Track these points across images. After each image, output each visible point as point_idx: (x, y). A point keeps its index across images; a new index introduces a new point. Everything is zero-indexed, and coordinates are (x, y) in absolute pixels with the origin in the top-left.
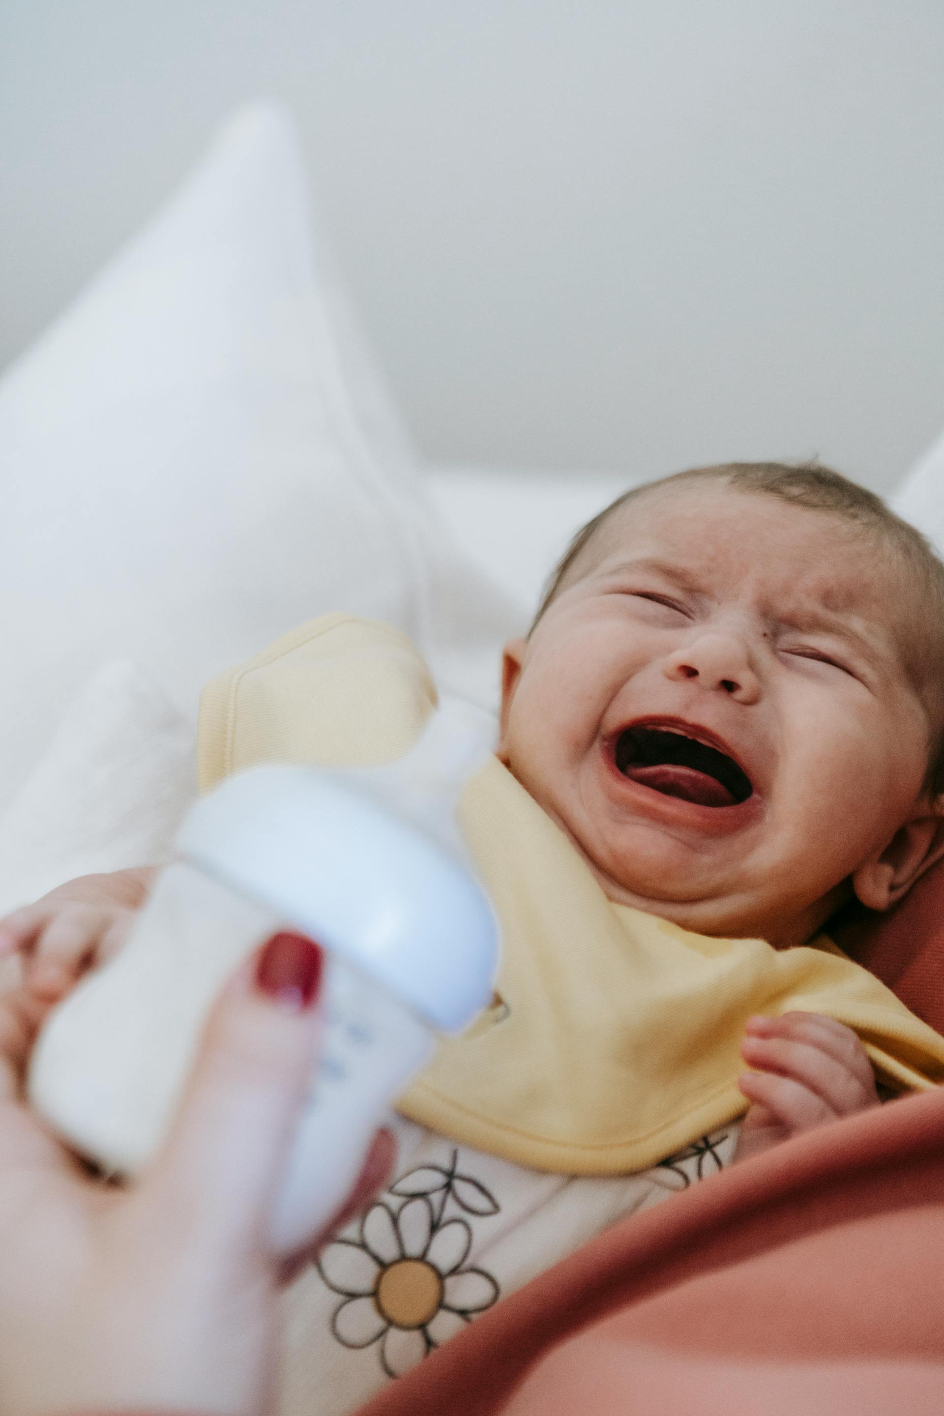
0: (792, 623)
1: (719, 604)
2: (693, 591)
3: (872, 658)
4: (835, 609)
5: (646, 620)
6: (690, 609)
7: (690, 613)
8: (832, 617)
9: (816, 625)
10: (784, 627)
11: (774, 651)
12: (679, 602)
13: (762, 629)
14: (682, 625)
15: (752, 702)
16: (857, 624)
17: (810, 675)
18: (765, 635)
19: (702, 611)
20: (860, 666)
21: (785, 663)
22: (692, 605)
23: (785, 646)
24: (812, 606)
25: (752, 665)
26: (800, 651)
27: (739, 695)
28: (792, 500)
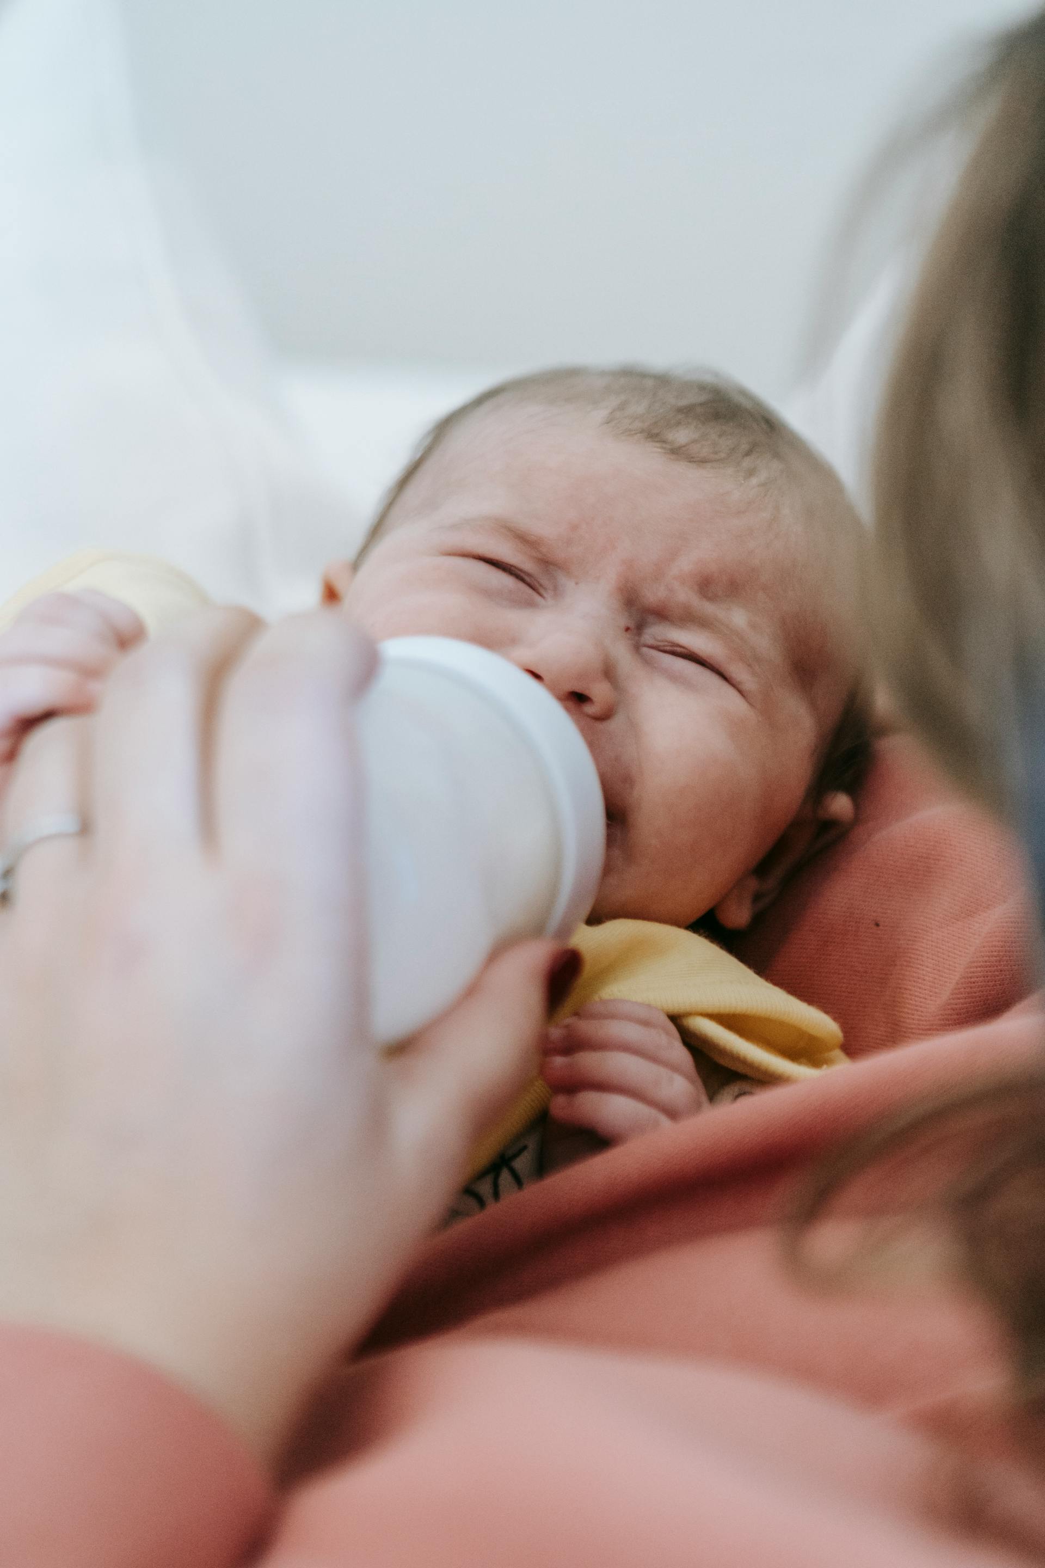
0: (661, 614)
1: (577, 584)
2: (547, 563)
3: (752, 660)
4: (712, 598)
5: (488, 594)
6: (541, 585)
7: (542, 591)
8: (708, 608)
9: (688, 618)
10: (651, 619)
11: (637, 648)
12: (529, 575)
13: (623, 621)
14: (530, 604)
15: (605, 716)
16: (738, 617)
17: (675, 678)
18: (627, 629)
19: (555, 588)
20: (738, 671)
21: (648, 663)
22: (544, 581)
23: (651, 641)
24: (685, 595)
25: (609, 672)
26: (668, 648)
27: (589, 709)
28: (676, 452)
